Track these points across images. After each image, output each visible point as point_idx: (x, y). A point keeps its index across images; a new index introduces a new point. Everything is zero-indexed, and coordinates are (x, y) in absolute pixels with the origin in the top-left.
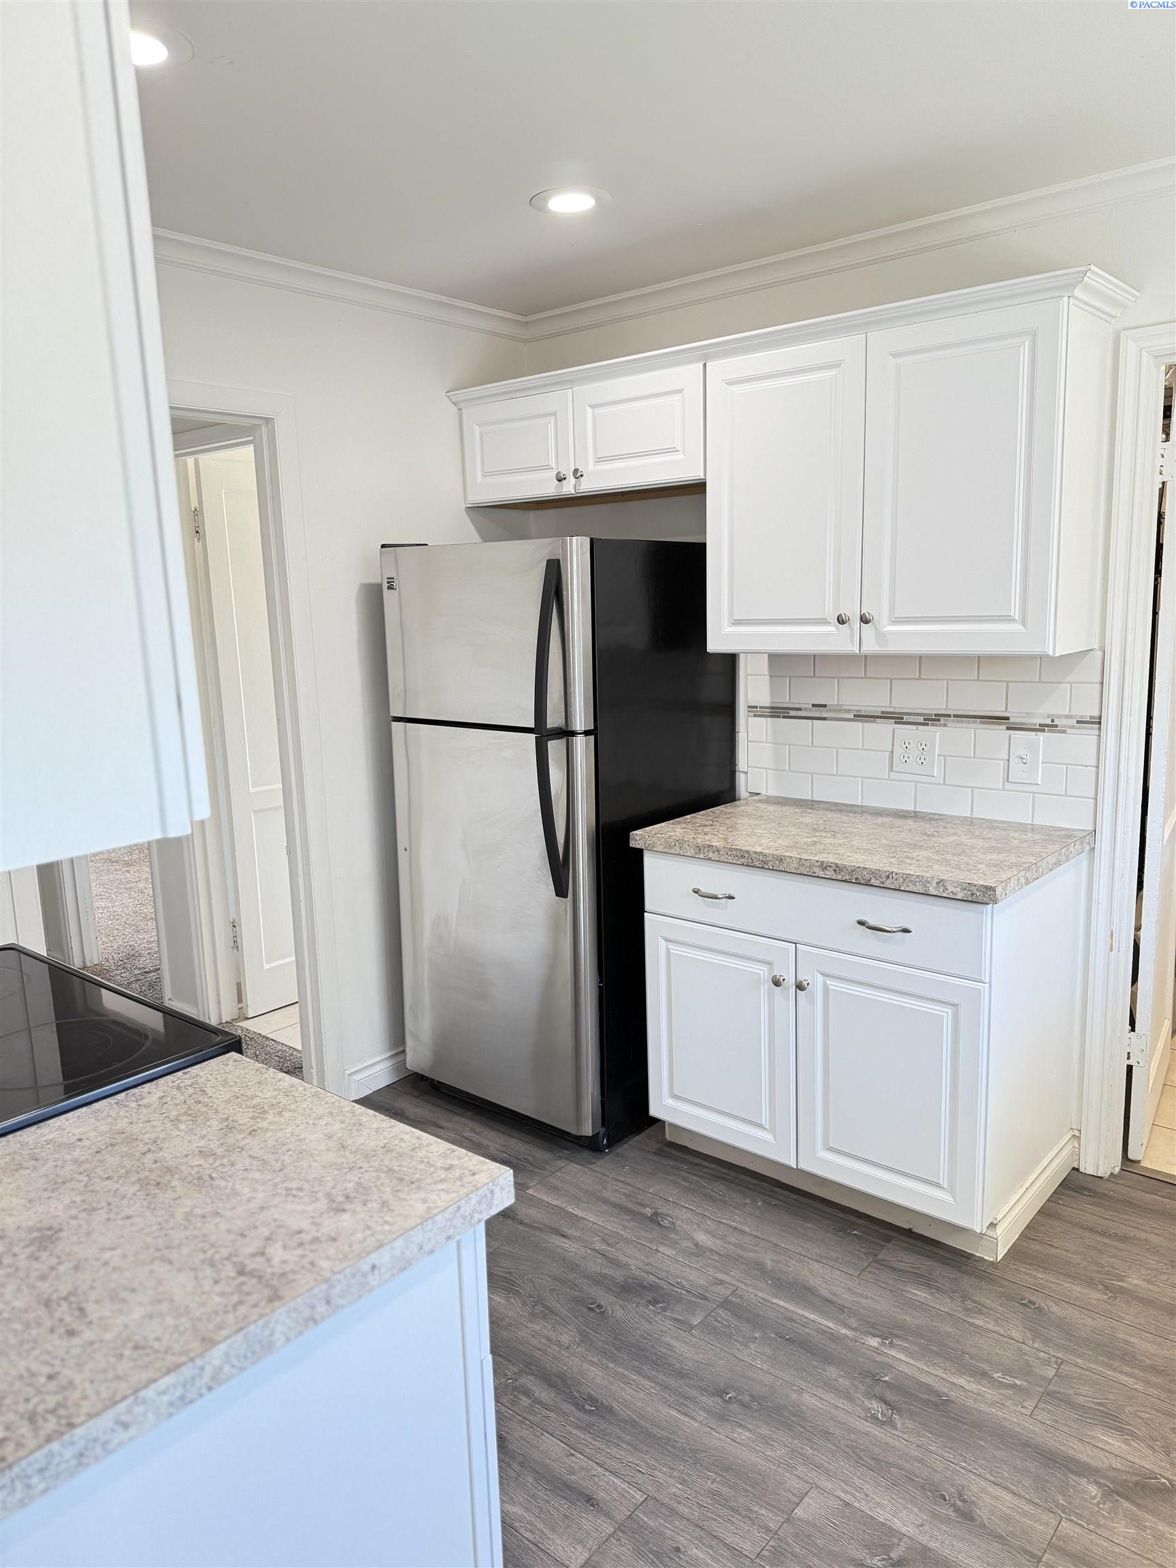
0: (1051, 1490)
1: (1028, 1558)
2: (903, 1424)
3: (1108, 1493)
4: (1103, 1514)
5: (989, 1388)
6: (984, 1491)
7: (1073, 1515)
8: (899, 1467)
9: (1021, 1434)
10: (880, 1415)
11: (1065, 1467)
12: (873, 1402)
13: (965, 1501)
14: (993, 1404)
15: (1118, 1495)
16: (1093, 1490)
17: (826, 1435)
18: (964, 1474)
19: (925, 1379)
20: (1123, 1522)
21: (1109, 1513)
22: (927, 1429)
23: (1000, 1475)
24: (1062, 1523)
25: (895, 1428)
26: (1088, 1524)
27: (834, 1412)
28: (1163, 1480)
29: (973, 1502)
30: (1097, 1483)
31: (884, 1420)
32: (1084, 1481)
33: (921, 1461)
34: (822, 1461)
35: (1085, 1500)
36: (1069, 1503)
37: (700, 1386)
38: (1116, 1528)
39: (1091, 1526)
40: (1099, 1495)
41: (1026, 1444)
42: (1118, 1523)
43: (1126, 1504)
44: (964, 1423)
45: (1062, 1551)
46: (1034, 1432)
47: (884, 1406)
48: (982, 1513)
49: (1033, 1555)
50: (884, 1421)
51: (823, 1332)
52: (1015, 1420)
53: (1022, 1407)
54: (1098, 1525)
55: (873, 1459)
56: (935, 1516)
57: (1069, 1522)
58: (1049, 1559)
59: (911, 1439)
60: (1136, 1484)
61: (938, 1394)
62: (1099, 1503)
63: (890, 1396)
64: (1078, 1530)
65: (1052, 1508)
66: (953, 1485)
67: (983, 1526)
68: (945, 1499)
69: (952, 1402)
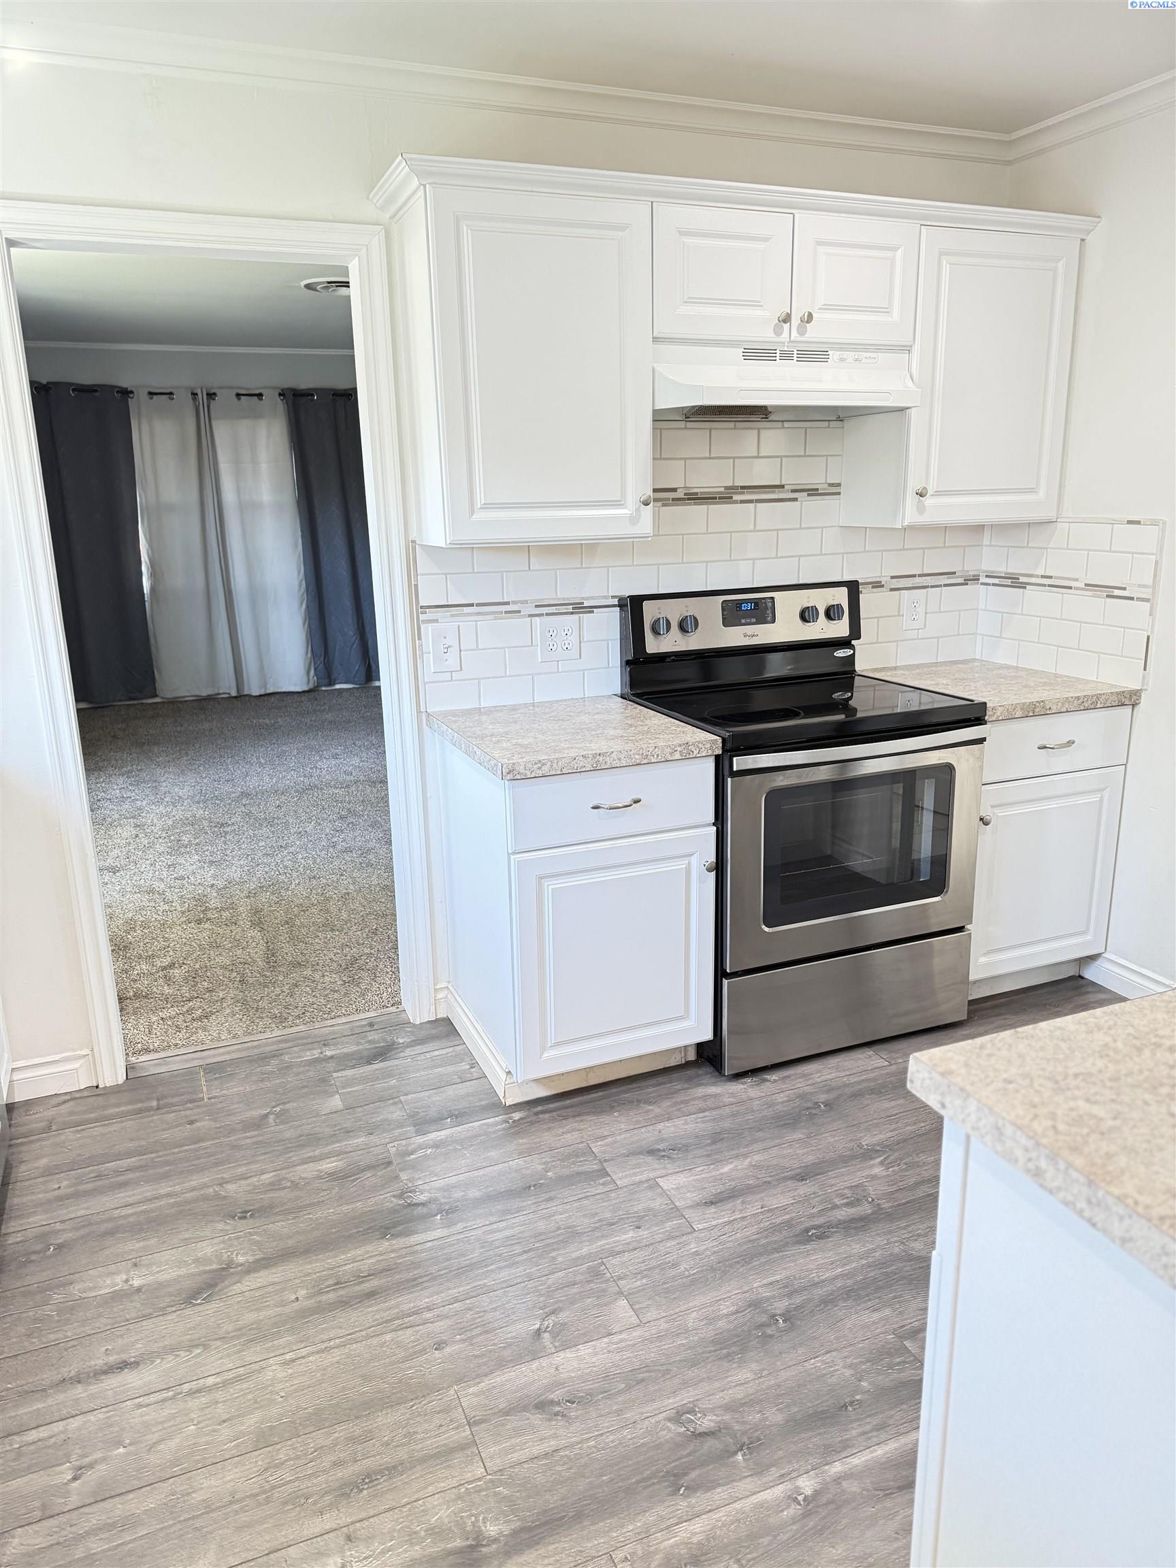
0: (518, 1492)
1: (477, 1418)
2: (669, 1430)
4: (465, 1512)
5: (672, 1547)
6: (555, 1436)
7: (484, 1486)
8: (620, 1392)
9: (593, 1524)
10: (692, 1418)
11: (530, 1529)
13: (556, 1414)
14: (646, 1534)
17: (693, 1363)
18: (582, 1434)
19: (720, 1494)
20: (446, 1521)
21: (462, 1517)
22: (653, 1444)
23: (561, 1463)
24: (483, 1470)
25: (669, 1419)
26: (467, 1489)
27: (717, 1385)
29: (550, 1420)
31: (683, 1418)
33: (619, 1412)
35: (489, 1510)
36: (496, 1494)
38: (448, 1509)
39: (463, 1490)
40: (483, 1528)
41: (579, 1517)
42: (449, 1516)
44: (638, 1482)
45: (462, 1447)
47: (700, 1430)
48: (536, 1419)
49: (477, 1423)
50: (682, 1415)
52: (615, 1535)
53: (626, 1558)
54: (460, 1497)
55: (643, 1380)
56: (558, 1384)
57: (480, 1476)
58: (464, 1431)
59: (646, 1422)
62: (477, 1520)
63: (710, 1444)
64: (469, 1476)
65: (502, 1475)
66: (577, 1417)
67: (525, 1408)
68: (568, 1401)
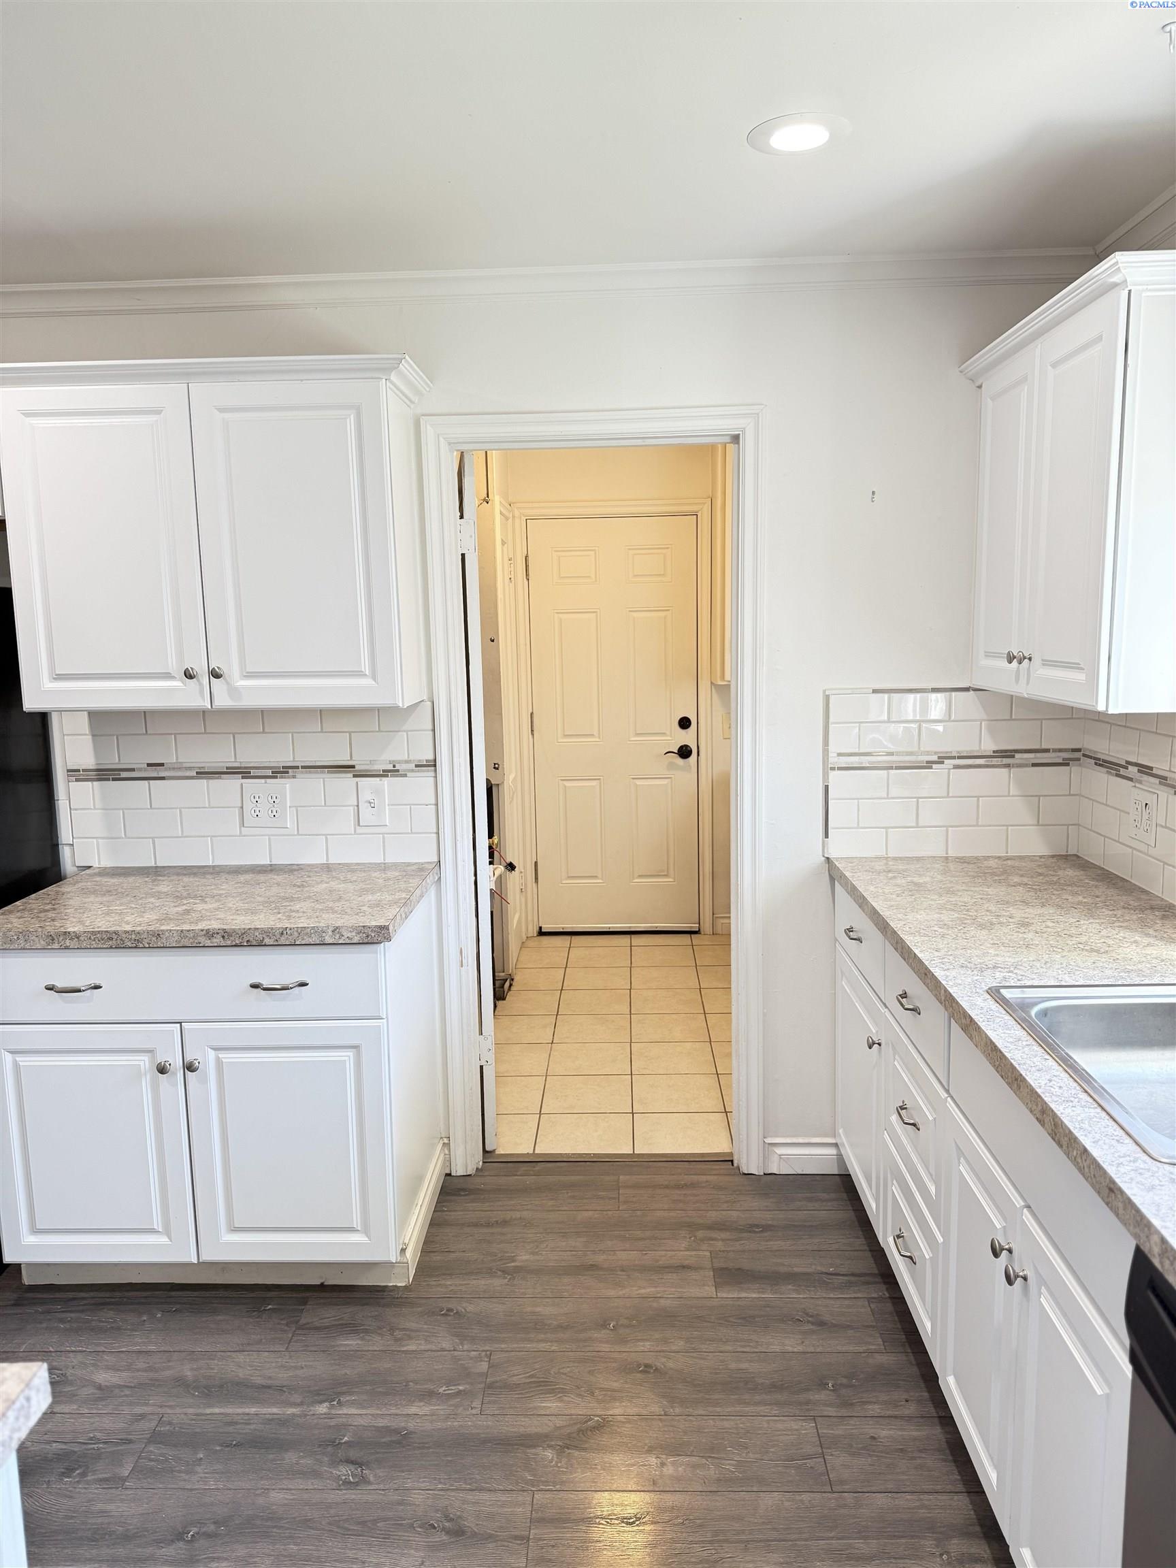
3: (561, 1450)
12: (341, 1468)
15: (568, 1448)
16: (549, 1454)
28: (596, 1418)
30: (550, 1446)
32: (539, 1450)
34: (310, 1552)
37: (154, 1540)
43: (576, 1453)
46: (488, 1427)
51: (269, 1421)
60: (580, 1431)
61: (397, 1431)
69: (411, 1433)
